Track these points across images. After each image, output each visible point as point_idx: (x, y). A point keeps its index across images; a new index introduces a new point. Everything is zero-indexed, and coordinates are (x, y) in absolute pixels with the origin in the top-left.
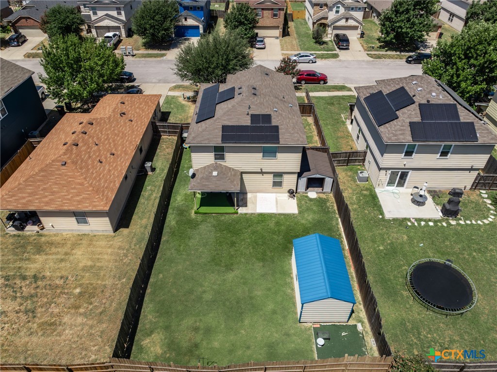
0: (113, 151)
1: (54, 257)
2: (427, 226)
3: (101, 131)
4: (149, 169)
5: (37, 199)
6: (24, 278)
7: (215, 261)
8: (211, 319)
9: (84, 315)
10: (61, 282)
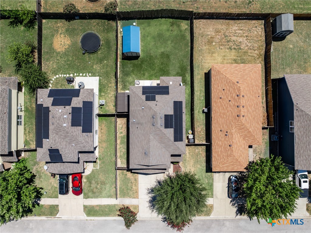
1: (228, 58)
4: (205, 109)
6: (235, 49)
9: (208, 35)
10: (221, 47)
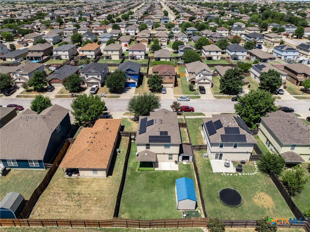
0: (106, 145)
1: (84, 186)
2: (229, 175)
3: (100, 137)
4: (118, 152)
5: (79, 164)
6: (75, 194)
7: (146, 188)
8: (146, 208)
9: (99, 207)
10: (89, 196)
